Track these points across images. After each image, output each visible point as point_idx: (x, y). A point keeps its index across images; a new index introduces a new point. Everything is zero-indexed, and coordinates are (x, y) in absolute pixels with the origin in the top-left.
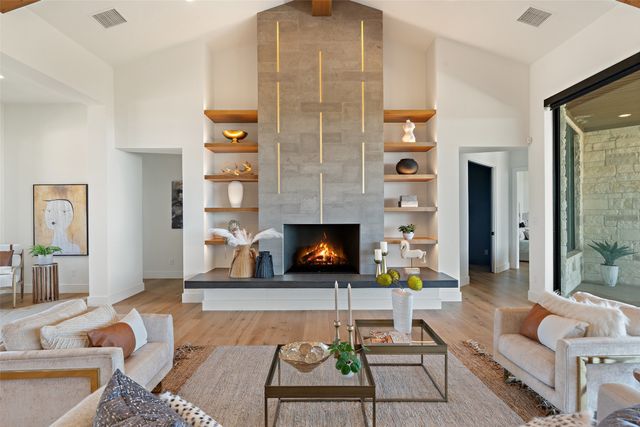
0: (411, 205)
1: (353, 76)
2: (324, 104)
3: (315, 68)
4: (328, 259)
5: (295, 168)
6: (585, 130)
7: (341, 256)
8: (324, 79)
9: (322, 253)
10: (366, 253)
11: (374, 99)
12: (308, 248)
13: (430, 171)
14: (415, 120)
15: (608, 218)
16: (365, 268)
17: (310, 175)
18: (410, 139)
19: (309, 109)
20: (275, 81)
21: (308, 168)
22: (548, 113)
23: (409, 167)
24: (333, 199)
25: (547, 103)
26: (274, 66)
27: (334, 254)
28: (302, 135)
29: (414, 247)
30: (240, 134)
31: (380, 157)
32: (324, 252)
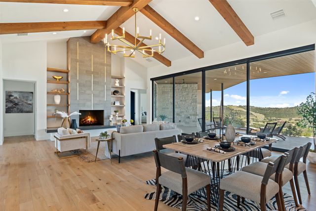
0: (118, 104)
1: (103, 64)
2: (93, 72)
3: (91, 60)
4: (91, 121)
5: (84, 92)
6: (158, 84)
7: (96, 120)
8: (93, 64)
9: (89, 120)
10: (106, 119)
11: (109, 73)
12: (84, 118)
13: (122, 95)
14: (118, 79)
15: (163, 108)
16: (106, 123)
17: (89, 94)
18: (117, 85)
19: (88, 73)
20: (77, 62)
21: (88, 92)
22: (151, 82)
23: (117, 93)
24: (96, 102)
25: (151, 79)
26: (77, 57)
27: (93, 120)
28: (86, 81)
29: (119, 117)
30: (60, 77)
31: (110, 89)
32: (90, 119)
